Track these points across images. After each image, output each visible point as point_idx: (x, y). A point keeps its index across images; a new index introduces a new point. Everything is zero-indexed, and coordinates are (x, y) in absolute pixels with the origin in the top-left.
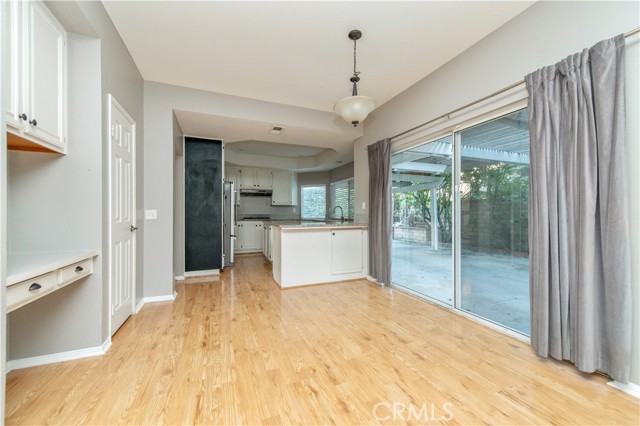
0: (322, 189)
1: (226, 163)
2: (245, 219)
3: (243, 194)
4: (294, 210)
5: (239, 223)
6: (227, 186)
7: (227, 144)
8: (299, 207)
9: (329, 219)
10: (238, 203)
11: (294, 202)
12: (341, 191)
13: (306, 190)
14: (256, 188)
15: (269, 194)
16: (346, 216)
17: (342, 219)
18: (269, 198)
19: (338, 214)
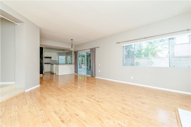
0: (65, 57)
8: (58, 61)
9: (66, 63)
11: (57, 60)
12: (69, 57)
13: (60, 57)
14: (47, 56)
15: (51, 58)
16: (70, 63)
17: (70, 64)
19: (68, 63)
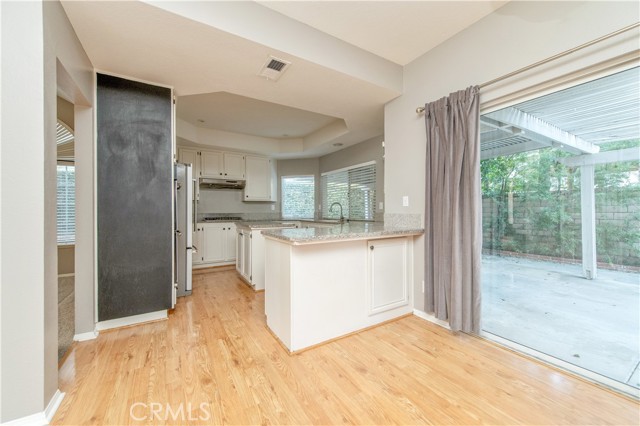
0: (310, 181)
1: (179, 139)
2: (207, 219)
3: (205, 186)
4: (273, 207)
5: (199, 226)
6: (181, 170)
7: (180, 98)
8: (280, 205)
10: (198, 198)
11: (273, 198)
14: (223, 177)
15: (241, 186)
17: (341, 219)
18: (240, 192)
